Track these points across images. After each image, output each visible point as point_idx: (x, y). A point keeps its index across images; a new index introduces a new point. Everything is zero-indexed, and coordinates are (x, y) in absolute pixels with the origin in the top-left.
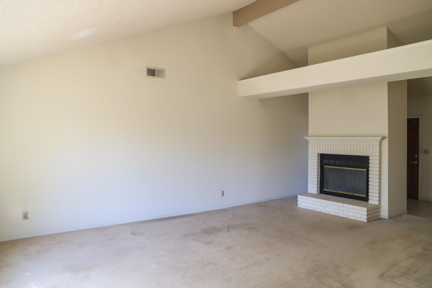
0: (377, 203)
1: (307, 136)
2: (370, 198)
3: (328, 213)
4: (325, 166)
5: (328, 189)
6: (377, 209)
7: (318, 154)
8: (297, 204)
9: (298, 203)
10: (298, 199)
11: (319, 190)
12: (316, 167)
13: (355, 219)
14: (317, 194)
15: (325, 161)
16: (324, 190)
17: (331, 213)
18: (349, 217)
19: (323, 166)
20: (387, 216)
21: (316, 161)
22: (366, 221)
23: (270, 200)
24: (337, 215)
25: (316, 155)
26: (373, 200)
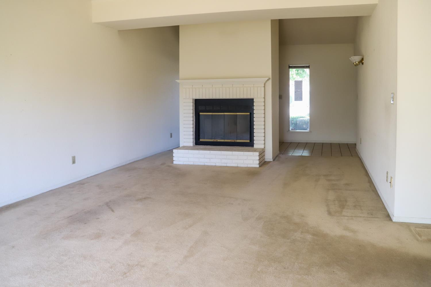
0: (262, 147)
1: (179, 79)
2: (255, 142)
3: (214, 164)
4: (201, 113)
5: (204, 139)
6: (262, 153)
7: (193, 99)
8: (173, 161)
9: (174, 159)
10: (174, 155)
11: (195, 142)
12: (192, 115)
13: (246, 166)
14: (193, 146)
15: (200, 108)
16: (201, 140)
17: (218, 164)
18: (239, 165)
19: (199, 113)
21: (192, 108)
22: (258, 166)
23: (133, 161)
24: (225, 165)
25: (191, 101)
26: (258, 143)
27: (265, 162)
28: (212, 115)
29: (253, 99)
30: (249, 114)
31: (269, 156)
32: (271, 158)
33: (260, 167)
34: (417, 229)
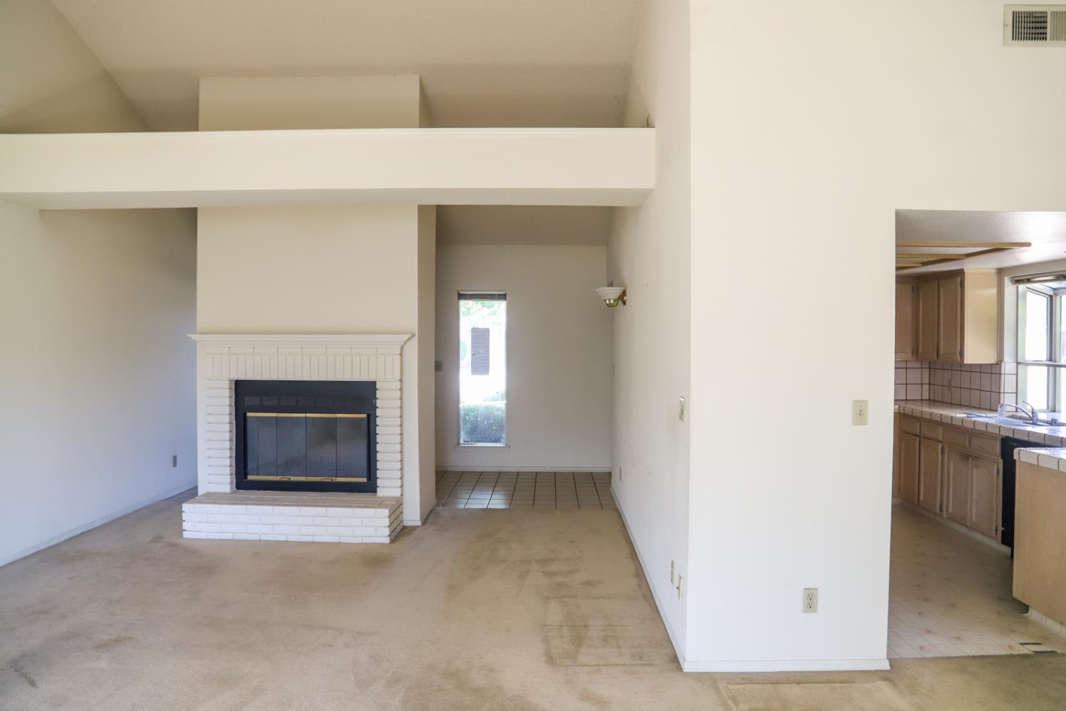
0: (397, 493)
1: (195, 332)
2: (379, 483)
3: (283, 538)
4: (249, 414)
5: (258, 475)
6: (396, 508)
7: (230, 381)
8: (181, 531)
9: (185, 526)
10: (185, 516)
11: (235, 481)
12: (227, 419)
13: (359, 540)
14: (233, 492)
15: (248, 401)
16: (250, 477)
17: (292, 538)
18: (342, 540)
19: (245, 414)
20: (419, 519)
21: (227, 401)
22: (387, 540)
23: (78, 532)
24: (309, 539)
25: (227, 384)
26: (387, 486)
27: (404, 528)
28: (277, 418)
29: (375, 383)
30: (364, 416)
31: (412, 515)
32: (418, 518)
33: (392, 541)
34: (730, 687)
